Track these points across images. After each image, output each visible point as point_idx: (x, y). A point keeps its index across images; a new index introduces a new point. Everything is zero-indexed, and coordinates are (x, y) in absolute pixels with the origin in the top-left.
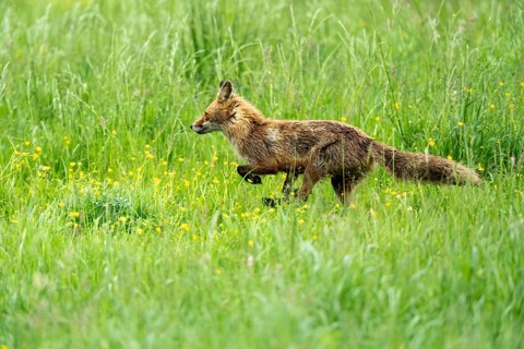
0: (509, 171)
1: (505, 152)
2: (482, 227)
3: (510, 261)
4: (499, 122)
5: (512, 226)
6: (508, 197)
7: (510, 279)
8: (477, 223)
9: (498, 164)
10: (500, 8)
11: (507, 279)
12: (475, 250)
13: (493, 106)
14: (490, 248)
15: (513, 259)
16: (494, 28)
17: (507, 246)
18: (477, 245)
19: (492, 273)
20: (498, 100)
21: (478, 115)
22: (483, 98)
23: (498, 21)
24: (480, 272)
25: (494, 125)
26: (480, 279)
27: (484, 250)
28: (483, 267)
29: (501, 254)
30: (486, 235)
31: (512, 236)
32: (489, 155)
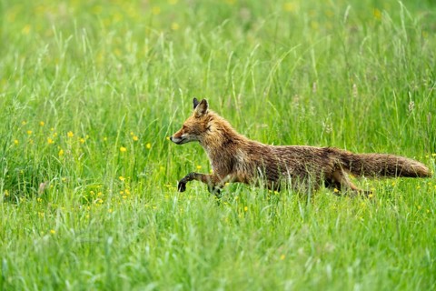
0: (31, 196)
1: (28, 180)
2: (10, 243)
3: (35, 271)
4: (21, 155)
5: (36, 242)
6: (31, 218)
7: (35, 285)
8: (6, 239)
9: (22, 190)
10: (23, 60)
11: (33, 286)
12: (5, 261)
13: (16, 142)
14: (17, 260)
15: (37, 269)
16: (18, 76)
17: (32, 258)
18: (6, 257)
19: (20, 281)
20: (21, 136)
21: (4, 149)
22: (9, 135)
23: (22, 71)
24: (10, 280)
25: (17, 158)
26: (9, 285)
27: (12, 262)
28: (12, 275)
29: (26, 265)
30: (14, 250)
31: (36, 250)
32: (14, 183)
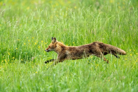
0: (29, 61)
1: (28, 56)
2: (23, 76)
3: (31, 85)
4: (27, 48)
5: (31, 76)
6: (29, 68)
7: (31, 90)
8: (21, 75)
9: (27, 59)
10: (27, 18)
11: (30, 90)
12: (21, 82)
13: (25, 44)
14: (25, 81)
15: (31, 84)
16: (25, 23)
17: (29, 81)
18: (21, 80)
19: (26, 88)
20: (26, 42)
21: (21, 46)
22: (22, 42)
23: (26, 21)
24: (22, 88)
25: (25, 49)
26: (22, 90)
27: (23, 82)
28: (23, 86)
29: (28, 83)
30: (24, 78)
31: (31, 78)
32: (24, 57)
